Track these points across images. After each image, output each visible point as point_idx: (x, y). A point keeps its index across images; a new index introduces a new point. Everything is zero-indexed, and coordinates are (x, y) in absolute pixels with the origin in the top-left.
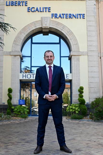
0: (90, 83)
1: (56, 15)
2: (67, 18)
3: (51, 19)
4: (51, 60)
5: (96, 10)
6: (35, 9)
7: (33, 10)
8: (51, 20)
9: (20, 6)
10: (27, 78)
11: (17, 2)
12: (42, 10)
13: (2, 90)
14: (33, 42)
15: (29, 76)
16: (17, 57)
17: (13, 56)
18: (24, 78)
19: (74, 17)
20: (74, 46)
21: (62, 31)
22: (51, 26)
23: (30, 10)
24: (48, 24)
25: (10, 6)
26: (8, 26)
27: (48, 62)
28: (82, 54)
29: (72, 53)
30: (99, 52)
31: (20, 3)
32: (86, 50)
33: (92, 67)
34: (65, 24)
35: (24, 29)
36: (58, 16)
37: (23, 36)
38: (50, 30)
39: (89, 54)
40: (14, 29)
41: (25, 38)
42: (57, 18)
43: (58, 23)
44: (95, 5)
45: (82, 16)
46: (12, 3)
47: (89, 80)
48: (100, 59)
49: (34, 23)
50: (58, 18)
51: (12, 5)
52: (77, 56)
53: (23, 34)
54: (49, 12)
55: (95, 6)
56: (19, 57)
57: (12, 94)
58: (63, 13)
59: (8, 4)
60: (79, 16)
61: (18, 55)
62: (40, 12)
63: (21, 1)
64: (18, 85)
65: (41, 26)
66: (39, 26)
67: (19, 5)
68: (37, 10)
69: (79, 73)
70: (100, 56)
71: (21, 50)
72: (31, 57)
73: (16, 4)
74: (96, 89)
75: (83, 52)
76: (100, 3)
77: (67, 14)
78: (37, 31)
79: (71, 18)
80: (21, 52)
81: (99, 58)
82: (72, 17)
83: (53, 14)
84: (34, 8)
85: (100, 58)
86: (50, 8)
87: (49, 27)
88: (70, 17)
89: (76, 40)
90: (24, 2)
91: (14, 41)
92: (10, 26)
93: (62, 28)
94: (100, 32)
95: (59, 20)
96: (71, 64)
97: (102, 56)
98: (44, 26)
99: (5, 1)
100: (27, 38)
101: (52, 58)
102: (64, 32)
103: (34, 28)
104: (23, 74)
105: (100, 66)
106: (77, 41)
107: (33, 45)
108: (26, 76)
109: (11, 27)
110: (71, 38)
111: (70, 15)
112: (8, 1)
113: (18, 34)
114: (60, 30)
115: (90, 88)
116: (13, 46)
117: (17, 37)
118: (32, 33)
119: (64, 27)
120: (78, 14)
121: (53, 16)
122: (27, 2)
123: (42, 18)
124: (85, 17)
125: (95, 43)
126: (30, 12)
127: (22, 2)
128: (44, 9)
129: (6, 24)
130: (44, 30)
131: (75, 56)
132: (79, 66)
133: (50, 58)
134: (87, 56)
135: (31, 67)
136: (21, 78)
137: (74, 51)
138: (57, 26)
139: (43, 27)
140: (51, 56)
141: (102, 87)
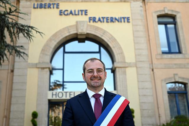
0: (141, 103)
1: (94, 19)
2: (108, 22)
3: (89, 23)
4: (100, 78)
5: (143, 13)
6: (69, 12)
7: (66, 13)
8: (89, 25)
9: (51, 8)
10: (58, 98)
11: (46, 4)
12: (77, 13)
13: (24, 114)
14: (66, 50)
15: (60, 95)
16: (45, 70)
17: (40, 69)
18: (54, 98)
19: (116, 21)
20: (118, 55)
21: (103, 38)
22: (88, 32)
23: (62, 13)
24: (84, 30)
25: (39, 9)
26: (32, 30)
28: (130, 65)
29: (116, 65)
30: (151, 63)
31: (51, 5)
32: (134, 61)
33: (143, 82)
34: (105, 29)
35: (55, 35)
36: (97, 20)
37: (54, 44)
38: (87, 36)
39: (138, 66)
40: (41, 34)
41: (56, 46)
42: (96, 22)
43: (97, 28)
44: (141, 6)
45: (126, 20)
46: (41, 5)
47: (140, 100)
48: (152, 72)
49: (68, 28)
50: (97, 22)
51: (41, 7)
52: (122, 69)
53: (53, 41)
54: (86, 16)
55: (142, 8)
56: (48, 70)
58: (103, 16)
59: (36, 6)
60: (123, 20)
61: (46, 68)
62: (76, 15)
63: (51, 3)
64: (46, 106)
65: (75, 32)
66: (73, 32)
67: (49, 7)
68: (71, 13)
69: (127, 90)
70: (151, 67)
71: (51, 61)
72: (63, 69)
73: (46, 7)
74: (150, 112)
75: (130, 63)
76: (147, 4)
77: (108, 18)
78: (71, 37)
79: (113, 22)
80: (50, 64)
81: (151, 70)
82: (114, 20)
83: (91, 18)
84: (67, 11)
85: (153, 70)
86: (87, 10)
87: (86, 33)
88: (112, 21)
89: (120, 48)
90: (55, 4)
91: (42, 50)
92: (35, 30)
93: (102, 34)
94: (150, 38)
95: (99, 25)
96: (115, 79)
97: (154, 68)
98: (80, 31)
99: (33, 3)
100: (58, 46)
102: (105, 38)
103: (67, 34)
104: (53, 93)
105: (153, 81)
106: (122, 49)
107: (66, 55)
108: (56, 95)
109: (37, 31)
110: (114, 46)
111: (112, 19)
112: (36, 3)
113: (47, 41)
114: (100, 36)
115: (142, 110)
116: (40, 57)
117: (47, 45)
118: (64, 41)
119: (105, 32)
120: (121, 18)
121: (91, 20)
122: (58, 4)
123: (77, 22)
124: (131, 21)
126: (62, 15)
127: (53, 4)
128: (80, 13)
129: (30, 27)
130: (79, 37)
131: (120, 69)
132: (126, 81)
134: (136, 68)
135: (64, 82)
136: (50, 97)
137: (119, 62)
138: (97, 31)
139: (78, 33)
140: (99, 71)
141: (158, 108)
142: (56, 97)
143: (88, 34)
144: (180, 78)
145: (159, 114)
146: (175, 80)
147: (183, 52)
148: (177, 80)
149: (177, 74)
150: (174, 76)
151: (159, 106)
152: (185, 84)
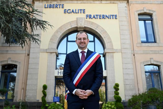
0: (125, 80)
1: (90, 16)
2: (101, 19)
3: (86, 19)
4: (85, 43)
5: (127, 12)
6: (71, 11)
7: (69, 11)
8: (86, 21)
9: (58, 8)
11: (54, 5)
12: (77, 12)
13: (37, 86)
14: (69, 40)
16: (53, 54)
17: (49, 54)
19: (107, 18)
20: (108, 43)
21: (96, 30)
22: (86, 26)
23: (66, 11)
24: (83, 24)
25: (49, 8)
27: (81, 46)
28: (117, 51)
29: (106, 51)
30: (133, 50)
31: (57, 6)
32: (120, 48)
33: (126, 63)
34: (99, 24)
35: (61, 28)
36: (92, 17)
37: (60, 35)
38: (84, 29)
39: (122, 52)
40: (51, 27)
41: (61, 36)
42: (91, 18)
43: (93, 23)
44: (126, 7)
45: (114, 17)
46: (50, 5)
47: (124, 77)
48: (133, 57)
49: (70, 23)
50: (93, 18)
51: (50, 7)
52: (111, 53)
53: (59, 33)
54: (84, 14)
55: (126, 8)
56: (55, 54)
57: (47, 91)
58: (97, 14)
59: (46, 6)
60: (112, 17)
61: (54, 52)
62: (76, 13)
63: (58, 4)
64: (53, 82)
65: (76, 26)
66: (74, 26)
67: (56, 7)
68: (73, 11)
69: (114, 70)
70: (133, 53)
71: (57, 48)
72: (66, 54)
73: (54, 7)
74: (131, 86)
75: (117, 49)
76: (130, 5)
77: (101, 15)
78: (72, 30)
79: (105, 19)
80: (57, 49)
81: (133, 55)
82: (105, 17)
83: (88, 15)
84: (70, 10)
85: (134, 55)
86: (85, 10)
87: (83, 27)
88: (103, 18)
89: (109, 38)
90: (61, 5)
91: (51, 39)
93: (96, 28)
94: (132, 31)
95: (93, 20)
96: (106, 61)
97: (135, 53)
98: (79, 25)
99: (44, 4)
100: (63, 36)
101: (85, 40)
102: (98, 31)
103: (70, 28)
104: (58, 71)
105: (134, 63)
106: (111, 39)
107: (68, 43)
110: (105, 36)
111: (103, 16)
112: (47, 4)
113: (55, 33)
114: (94, 29)
115: (125, 85)
116: (49, 44)
117: (54, 36)
118: (68, 32)
119: (98, 26)
120: (110, 15)
121: (88, 17)
122: (63, 5)
123: (77, 18)
124: (118, 18)
125: (128, 41)
126: (66, 13)
127: (59, 5)
128: (80, 11)
129: (44, 21)
130: (79, 30)
131: (109, 54)
132: (114, 63)
133: (82, 41)
134: (121, 53)
136: (56, 75)
137: (108, 49)
138: (92, 25)
139: (78, 27)
140: (84, 39)
141: (138, 84)
142: (61, 74)
143: (85, 27)
144: (154, 61)
145: (138, 88)
146: (151, 62)
147: (158, 42)
148: (152, 63)
149: (152, 58)
150: (150, 60)
151: (138, 82)
152: (159, 66)
